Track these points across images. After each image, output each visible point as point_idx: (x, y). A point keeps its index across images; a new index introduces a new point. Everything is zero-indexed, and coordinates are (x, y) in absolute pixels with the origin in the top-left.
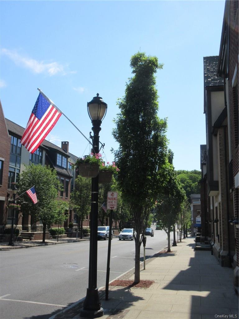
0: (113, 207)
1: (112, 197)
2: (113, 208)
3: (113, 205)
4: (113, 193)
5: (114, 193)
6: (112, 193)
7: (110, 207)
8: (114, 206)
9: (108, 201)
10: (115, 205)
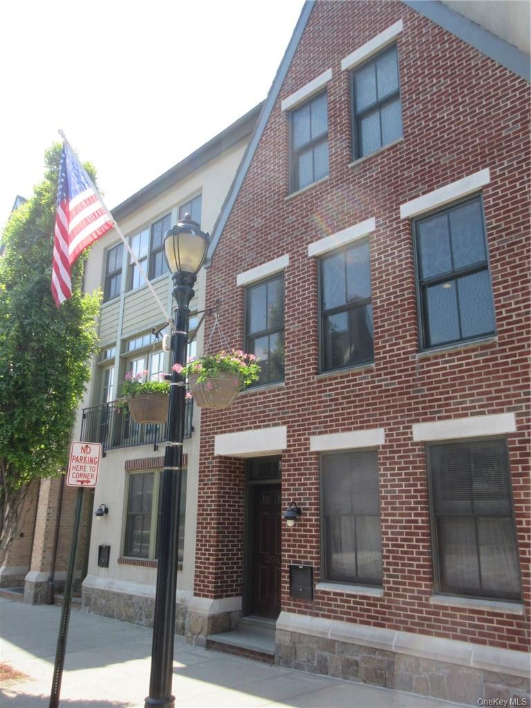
0: (86, 480)
1: (83, 455)
2: (84, 484)
3: (85, 476)
4: (87, 446)
5: (89, 445)
6: (84, 446)
7: (78, 481)
8: (90, 477)
9: (73, 464)
10: (92, 476)
